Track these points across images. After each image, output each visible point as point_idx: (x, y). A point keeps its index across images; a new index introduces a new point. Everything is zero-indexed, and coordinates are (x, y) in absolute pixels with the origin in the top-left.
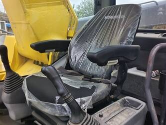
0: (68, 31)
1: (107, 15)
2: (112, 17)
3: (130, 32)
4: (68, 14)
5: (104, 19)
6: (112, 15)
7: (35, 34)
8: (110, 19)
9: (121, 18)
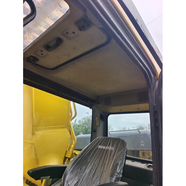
0: (67, 151)
1: (100, 145)
2: (104, 147)
3: (118, 167)
4: (69, 136)
5: (97, 148)
6: (104, 146)
7: (36, 155)
8: (102, 149)
9: (111, 150)
